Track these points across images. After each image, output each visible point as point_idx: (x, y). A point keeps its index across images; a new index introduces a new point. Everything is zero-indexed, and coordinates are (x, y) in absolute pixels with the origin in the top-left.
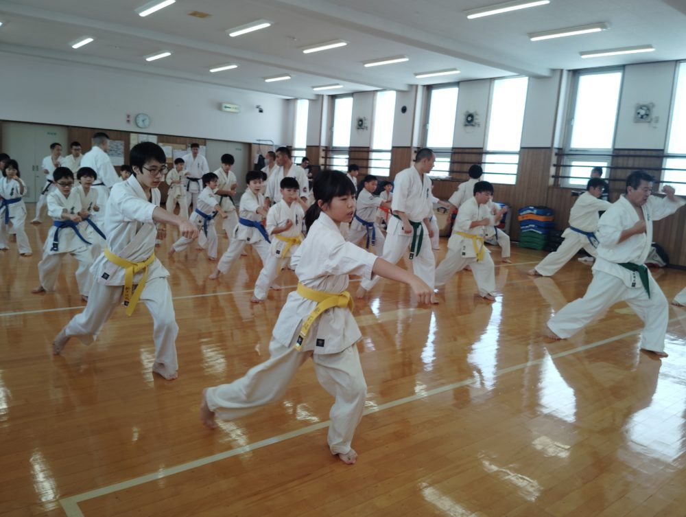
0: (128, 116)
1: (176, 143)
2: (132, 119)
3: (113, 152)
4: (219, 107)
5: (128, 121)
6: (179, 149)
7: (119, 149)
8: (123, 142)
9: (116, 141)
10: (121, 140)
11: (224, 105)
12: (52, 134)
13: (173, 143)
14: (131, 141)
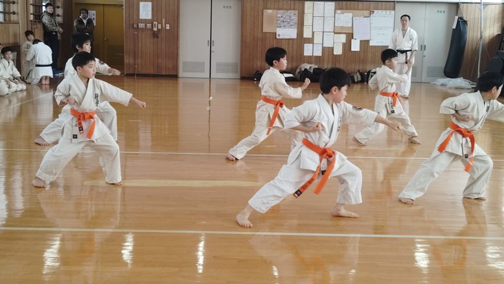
1: (358, 10)
3: (286, 23)
6: (360, 16)
7: (292, 20)
8: (296, 12)
9: (288, 11)
10: (294, 9)
12: (227, 7)
13: (354, 10)
14: (306, 11)
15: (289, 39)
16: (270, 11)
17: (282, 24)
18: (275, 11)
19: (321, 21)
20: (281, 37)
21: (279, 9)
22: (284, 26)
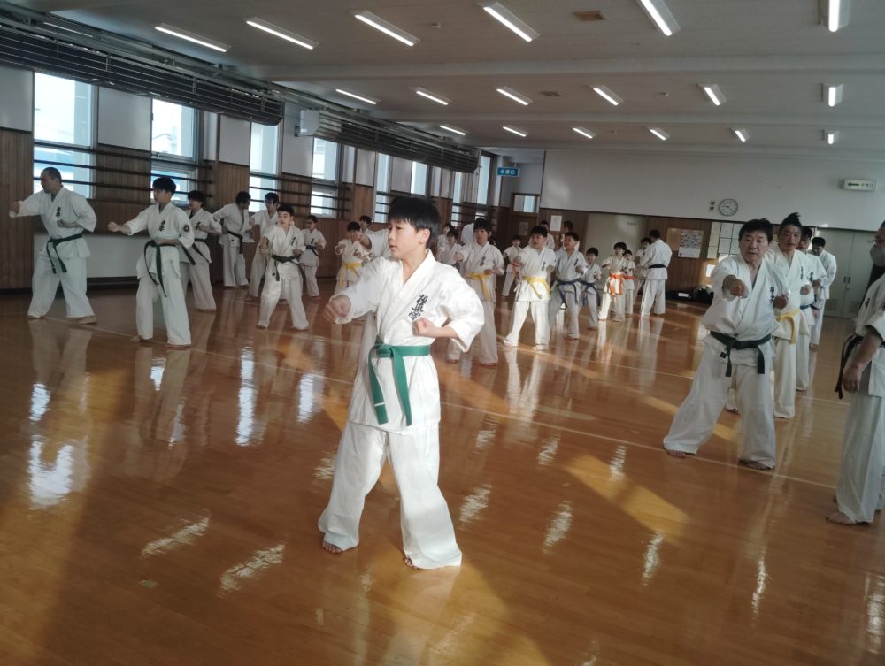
0: (712, 203)
2: (716, 206)
3: (689, 243)
4: (841, 185)
5: (712, 208)
7: (697, 240)
8: (702, 232)
9: (694, 232)
10: (699, 229)
11: (847, 182)
12: (632, 224)
14: (713, 231)
15: (691, 259)
16: (674, 230)
17: (686, 244)
18: (680, 230)
19: (728, 244)
20: (683, 256)
21: (683, 228)
22: (688, 245)
